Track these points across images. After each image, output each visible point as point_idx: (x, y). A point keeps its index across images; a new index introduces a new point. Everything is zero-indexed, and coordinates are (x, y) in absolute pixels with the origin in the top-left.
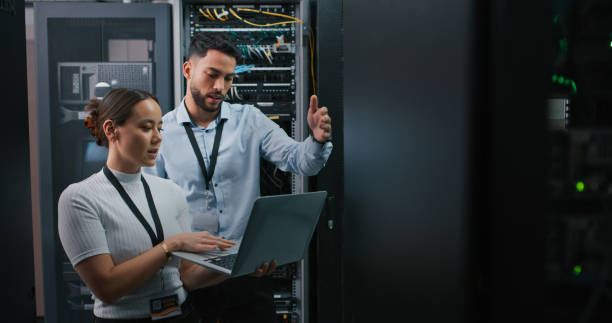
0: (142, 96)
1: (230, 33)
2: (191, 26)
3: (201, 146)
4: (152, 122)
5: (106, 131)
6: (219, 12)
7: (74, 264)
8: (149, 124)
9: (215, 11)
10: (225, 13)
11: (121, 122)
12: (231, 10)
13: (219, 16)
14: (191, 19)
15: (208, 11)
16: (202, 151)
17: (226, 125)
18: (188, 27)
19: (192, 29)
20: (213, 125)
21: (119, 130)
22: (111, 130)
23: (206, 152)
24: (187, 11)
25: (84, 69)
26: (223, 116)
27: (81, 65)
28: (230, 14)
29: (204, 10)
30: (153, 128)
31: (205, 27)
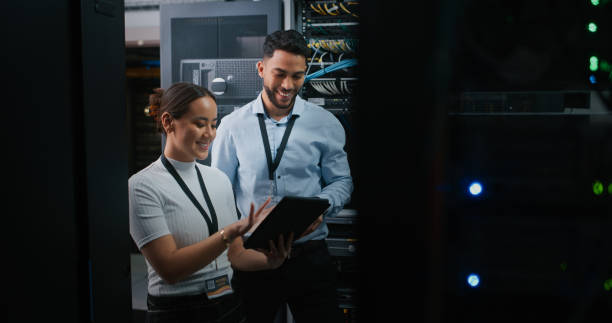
0: (200, 93)
1: (340, 28)
2: (304, 21)
3: (270, 138)
4: (206, 119)
5: (164, 123)
6: (330, 6)
7: (139, 247)
8: (203, 122)
9: (326, 6)
10: (336, 8)
11: (177, 116)
12: (341, 5)
13: (329, 11)
14: (303, 15)
15: (319, 6)
16: (271, 143)
17: (297, 121)
18: (300, 24)
19: (304, 24)
20: (284, 120)
21: (176, 123)
22: (168, 122)
23: (275, 145)
24: (299, 8)
25: (203, 65)
26: (294, 112)
27: (200, 61)
28: (340, 8)
29: (316, 6)
30: (207, 125)
31: (316, 23)
